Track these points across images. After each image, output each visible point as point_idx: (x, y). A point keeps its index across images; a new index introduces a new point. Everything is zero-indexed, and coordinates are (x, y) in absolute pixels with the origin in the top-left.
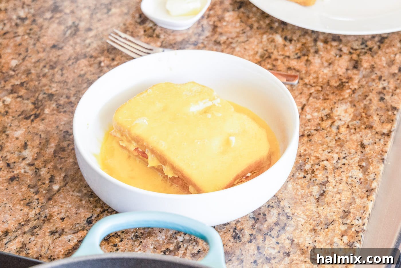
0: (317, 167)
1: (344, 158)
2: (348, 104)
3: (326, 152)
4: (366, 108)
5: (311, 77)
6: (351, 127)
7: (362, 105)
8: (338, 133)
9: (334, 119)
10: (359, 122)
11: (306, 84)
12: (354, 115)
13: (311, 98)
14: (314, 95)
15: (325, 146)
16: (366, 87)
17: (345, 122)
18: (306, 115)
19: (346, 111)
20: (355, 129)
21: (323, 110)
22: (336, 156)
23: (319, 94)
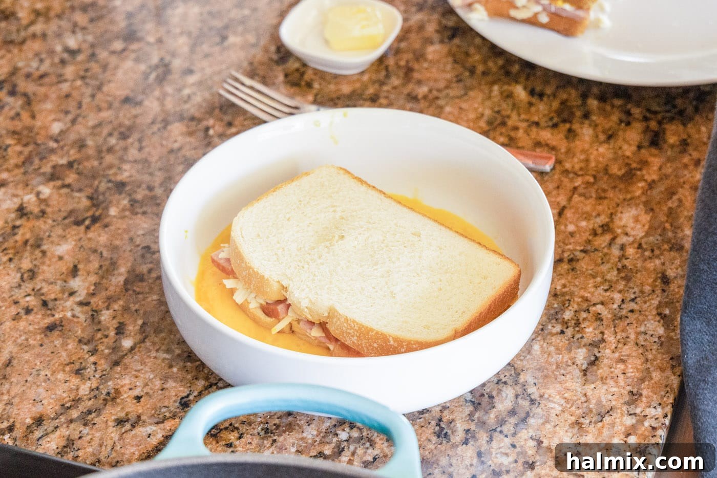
0: (584, 315)
1: (633, 300)
2: (641, 206)
3: (600, 290)
4: (671, 213)
5: (576, 160)
6: (645, 246)
7: (665, 209)
8: (623, 257)
9: (616, 232)
10: (659, 238)
11: (566, 172)
12: (650, 228)
13: (576, 196)
14: (581, 190)
15: (599, 279)
16: (672, 177)
17: (635, 239)
18: (566, 226)
19: (636, 220)
20: (652, 251)
21: (596, 217)
22: (618, 297)
23: (590, 189)
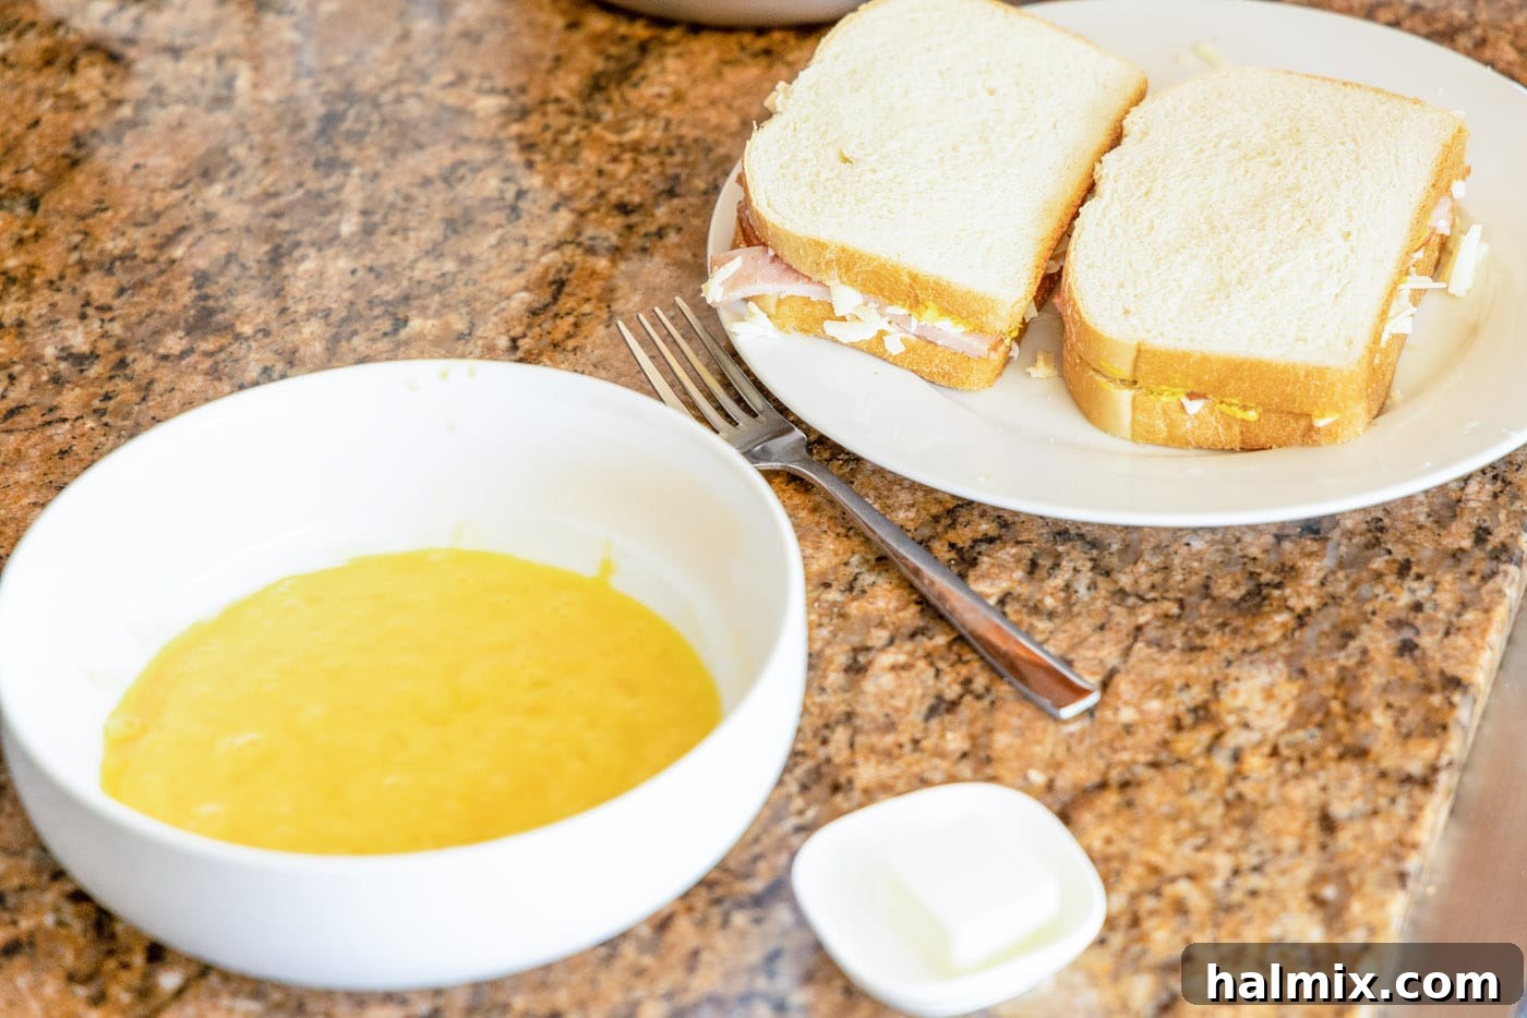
0: (1149, 903)
1: (1257, 869)
2: (1280, 665)
3: (1186, 848)
4: (1347, 681)
5: (1142, 568)
6: (1285, 752)
7: (1332, 671)
8: (1237, 775)
9: (1222, 721)
10: (1317, 732)
11: (1122, 594)
12: (1300, 709)
13: (1139, 645)
14: (1151, 633)
15: (1184, 825)
16: (1348, 601)
17: (1265, 735)
18: (1117, 709)
19: (1269, 694)
20: (1302, 761)
21: (1181, 690)
22: (1223, 863)
23: (1170, 629)
